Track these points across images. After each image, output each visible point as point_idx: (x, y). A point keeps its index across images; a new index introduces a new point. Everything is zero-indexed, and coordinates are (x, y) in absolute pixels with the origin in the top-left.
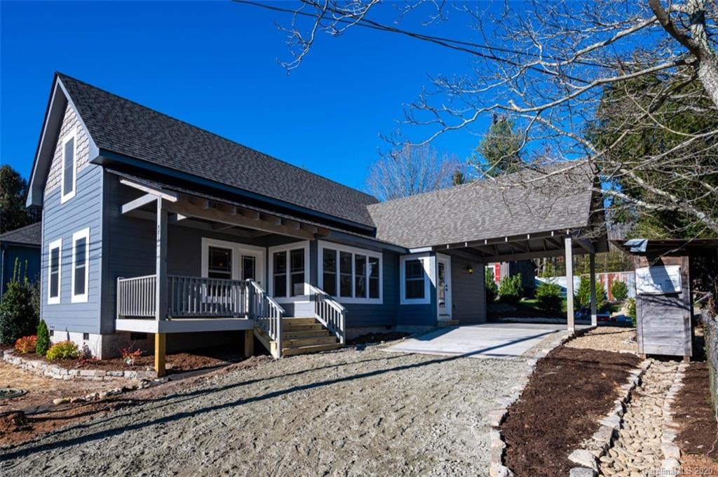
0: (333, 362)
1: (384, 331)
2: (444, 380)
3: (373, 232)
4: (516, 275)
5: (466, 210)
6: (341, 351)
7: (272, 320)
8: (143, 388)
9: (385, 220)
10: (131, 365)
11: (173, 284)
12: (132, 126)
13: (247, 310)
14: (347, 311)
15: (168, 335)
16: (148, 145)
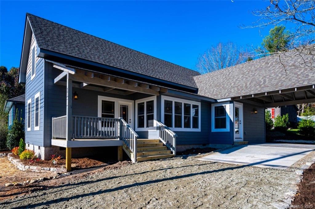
0: (165, 166)
1: (201, 147)
2: (234, 183)
3: (196, 91)
4: (285, 115)
5: (254, 75)
6: (173, 159)
7: (132, 141)
8: (56, 178)
9: (203, 84)
10: (55, 164)
11: (76, 121)
12: (62, 37)
13: (119, 135)
14: (177, 136)
15: (72, 148)
16: (69, 46)
